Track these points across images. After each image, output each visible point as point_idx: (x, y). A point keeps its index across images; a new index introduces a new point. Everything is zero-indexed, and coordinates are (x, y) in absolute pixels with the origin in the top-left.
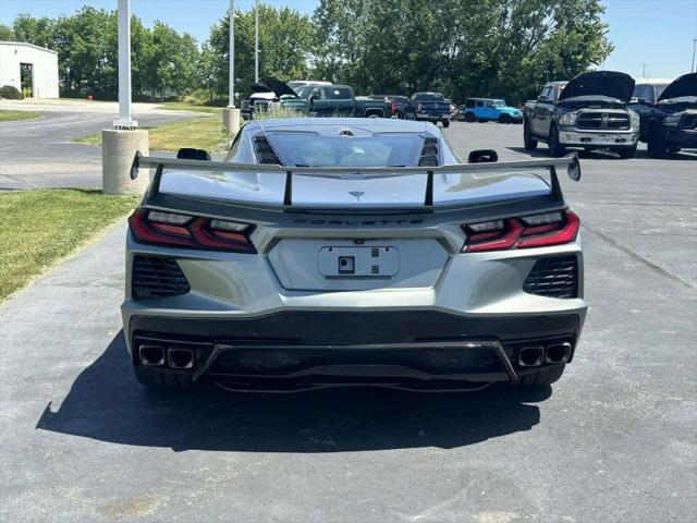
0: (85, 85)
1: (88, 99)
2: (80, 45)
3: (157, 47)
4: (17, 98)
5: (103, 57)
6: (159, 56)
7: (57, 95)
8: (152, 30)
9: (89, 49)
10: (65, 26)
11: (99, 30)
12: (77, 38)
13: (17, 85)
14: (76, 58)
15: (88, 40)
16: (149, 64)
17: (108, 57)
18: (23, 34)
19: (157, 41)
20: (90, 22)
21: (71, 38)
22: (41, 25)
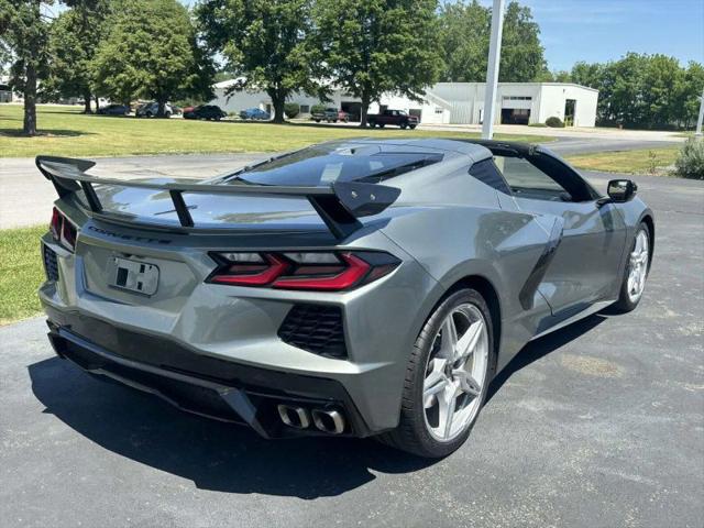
0: (621, 117)
1: (618, 127)
2: (621, 84)
3: (687, 83)
4: (559, 126)
5: (638, 93)
6: (687, 92)
7: (593, 125)
8: (687, 69)
9: (628, 87)
10: (612, 69)
11: (639, 71)
12: (619, 78)
13: (562, 117)
14: (616, 95)
15: (628, 80)
16: (679, 99)
17: (644, 93)
18: (578, 77)
19: (689, 78)
20: (632, 65)
21: (615, 79)
22: (593, 70)
